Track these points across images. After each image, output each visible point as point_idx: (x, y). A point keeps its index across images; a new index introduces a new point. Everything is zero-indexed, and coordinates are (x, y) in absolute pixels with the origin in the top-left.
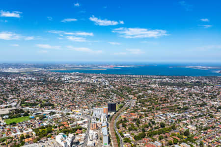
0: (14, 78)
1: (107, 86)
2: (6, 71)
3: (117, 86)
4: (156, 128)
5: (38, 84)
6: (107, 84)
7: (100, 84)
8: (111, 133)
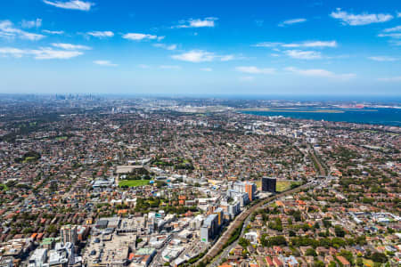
0: (182, 121)
1: (311, 145)
2: (181, 110)
3: (329, 148)
4: (321, 235)
5: (204, 133)
6: (313, 141)
7: (300, 141)
8: (233, 226)
